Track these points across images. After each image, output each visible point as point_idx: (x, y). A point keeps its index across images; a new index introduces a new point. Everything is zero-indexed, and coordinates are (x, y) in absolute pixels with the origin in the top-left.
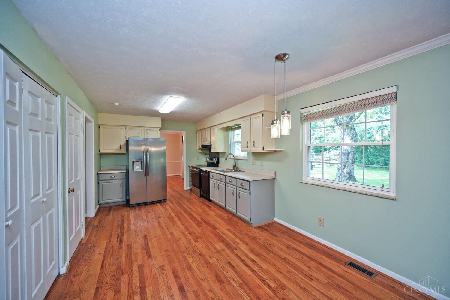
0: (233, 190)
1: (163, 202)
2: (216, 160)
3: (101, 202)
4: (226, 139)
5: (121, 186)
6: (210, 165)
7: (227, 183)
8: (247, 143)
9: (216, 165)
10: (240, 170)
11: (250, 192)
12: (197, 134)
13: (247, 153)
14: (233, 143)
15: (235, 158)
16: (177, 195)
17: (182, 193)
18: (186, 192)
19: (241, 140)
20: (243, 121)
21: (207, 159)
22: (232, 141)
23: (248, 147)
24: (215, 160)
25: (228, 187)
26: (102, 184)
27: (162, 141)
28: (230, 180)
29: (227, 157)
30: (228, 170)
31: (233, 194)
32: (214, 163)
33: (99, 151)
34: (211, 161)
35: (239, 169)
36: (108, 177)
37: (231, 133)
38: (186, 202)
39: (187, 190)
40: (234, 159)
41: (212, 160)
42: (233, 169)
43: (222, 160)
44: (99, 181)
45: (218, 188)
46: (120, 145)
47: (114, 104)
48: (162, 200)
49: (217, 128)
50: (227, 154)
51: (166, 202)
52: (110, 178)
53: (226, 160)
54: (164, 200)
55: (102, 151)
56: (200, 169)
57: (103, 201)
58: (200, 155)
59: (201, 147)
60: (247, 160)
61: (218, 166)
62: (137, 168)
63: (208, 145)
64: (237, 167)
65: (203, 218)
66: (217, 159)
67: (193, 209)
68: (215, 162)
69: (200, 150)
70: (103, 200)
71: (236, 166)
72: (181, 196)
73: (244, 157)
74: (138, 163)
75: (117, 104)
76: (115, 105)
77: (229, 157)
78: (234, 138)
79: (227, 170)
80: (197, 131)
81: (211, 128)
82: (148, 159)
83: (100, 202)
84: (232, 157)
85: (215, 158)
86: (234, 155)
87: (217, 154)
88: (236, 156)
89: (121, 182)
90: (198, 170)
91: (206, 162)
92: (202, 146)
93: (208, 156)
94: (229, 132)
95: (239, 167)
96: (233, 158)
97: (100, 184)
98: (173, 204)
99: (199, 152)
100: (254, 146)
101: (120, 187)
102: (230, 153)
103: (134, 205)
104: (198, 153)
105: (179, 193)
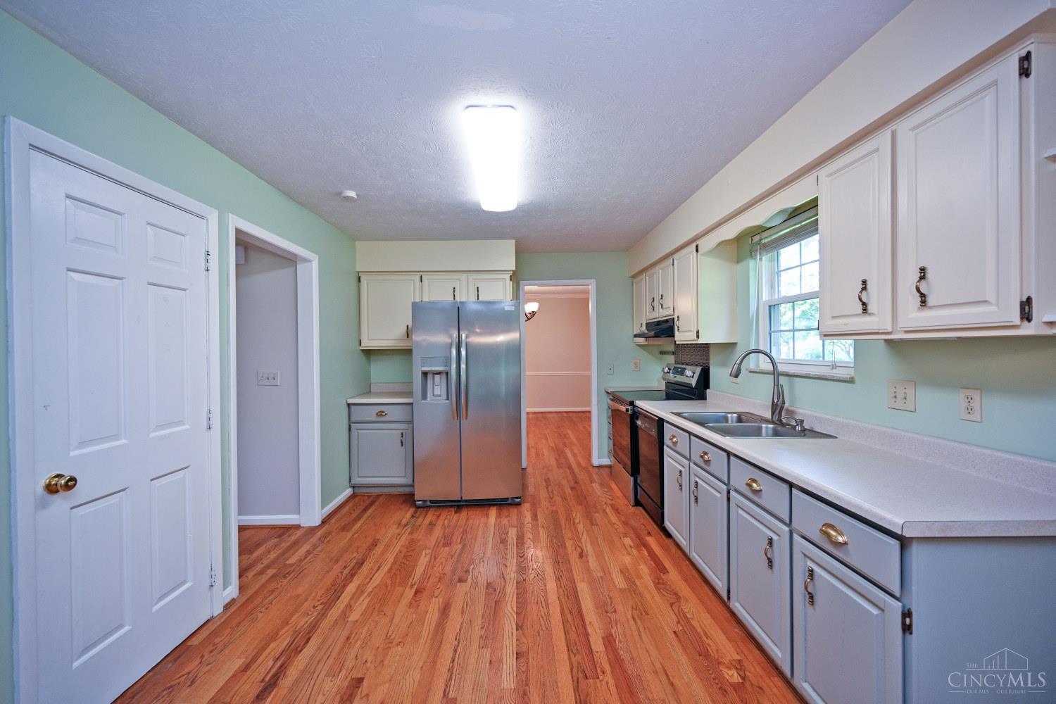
0: (771, 542)
1: (511, 504)
2: (696, 376)
3: (357, 480)
4: (738, 294)
5: (402, 443)
6: (675, 392)
7: (737, 491)
8: (864, 289)
9: (699, 391)
10: (806, 426)
11: (907, 614)
12: (634, 284)
13: (848, 343)
14: (772, 307)
15: (781, 368)
16: (564, 482)
17: (581, 475)
18: (594, 473)
19: (817, 289)
20: (829, 175)
21: (666, 370)
22: (765, 297)
23: (865, 310)
24: (691, 376)
25: (741, 512)
26: (358, 433)
27: (506, 308)
28: (754, 481)
29: (740, 364)
30: (746, 425)
31: (770, 561)
32: (688, 386)
33: (358, 343)
34: (679, 378)
35: (802, 421)
36: (371, 414)
37: (760, 266)
38: (577, 521)
39: (600, 467)
40: (776, 374)
41: (682, 372)
42: (768, 415)
43: (719, 375)
44: (352, 425)
45: (696, 498)
46: (408, 326)
47: (343, 195)
48: (507, 499)
49: (697, 251)
50: (740, 352)
51: (519, 504)
52: (374, 418)
53: (736, 376)
54: (513, 498)
55: (368, 344)
56: (632, 404)
57: (360, 479)
58: (643, 354)
59: (644, 328)
60: (851, 381)
61: (702, 397)
62: (435, 393)
63: (667, 321)
64: (791, 413)
65: (617, 632)
66: (698, 370)
67: (592, 562)
68: (693, 382)
69: (641, 340)
70: (360, 477)
71: (787, 405)
72: (572, 489)
73: (834, 366)
74: (437, 377)
75: (352, 194)
76: (344, 197)
77: (752, 366)
78: (772, 287)
79: (740, 420)
80: (634, 277)
81: (676, 256)
82: (463, 366)
83: (353, 482)
84: (765, 365)
85: (693, 368)
86: (774, 354)
87: (701, 353)
88: (784, 363)
89: (402, 431)
90: (627, 410)
91: (664, 379)
92: (647, 324)
93: (671, 359)
94: (751, 263)
95: (800, 411)
96: (770, 367)
97: (354, 432)
98: (537, 520)
99: (640, 346)
100: (924, 303)
101: (400, 444)
102: (753, 347)
103: (429, 504)
104: (637, 347)
105: (573, 473)
